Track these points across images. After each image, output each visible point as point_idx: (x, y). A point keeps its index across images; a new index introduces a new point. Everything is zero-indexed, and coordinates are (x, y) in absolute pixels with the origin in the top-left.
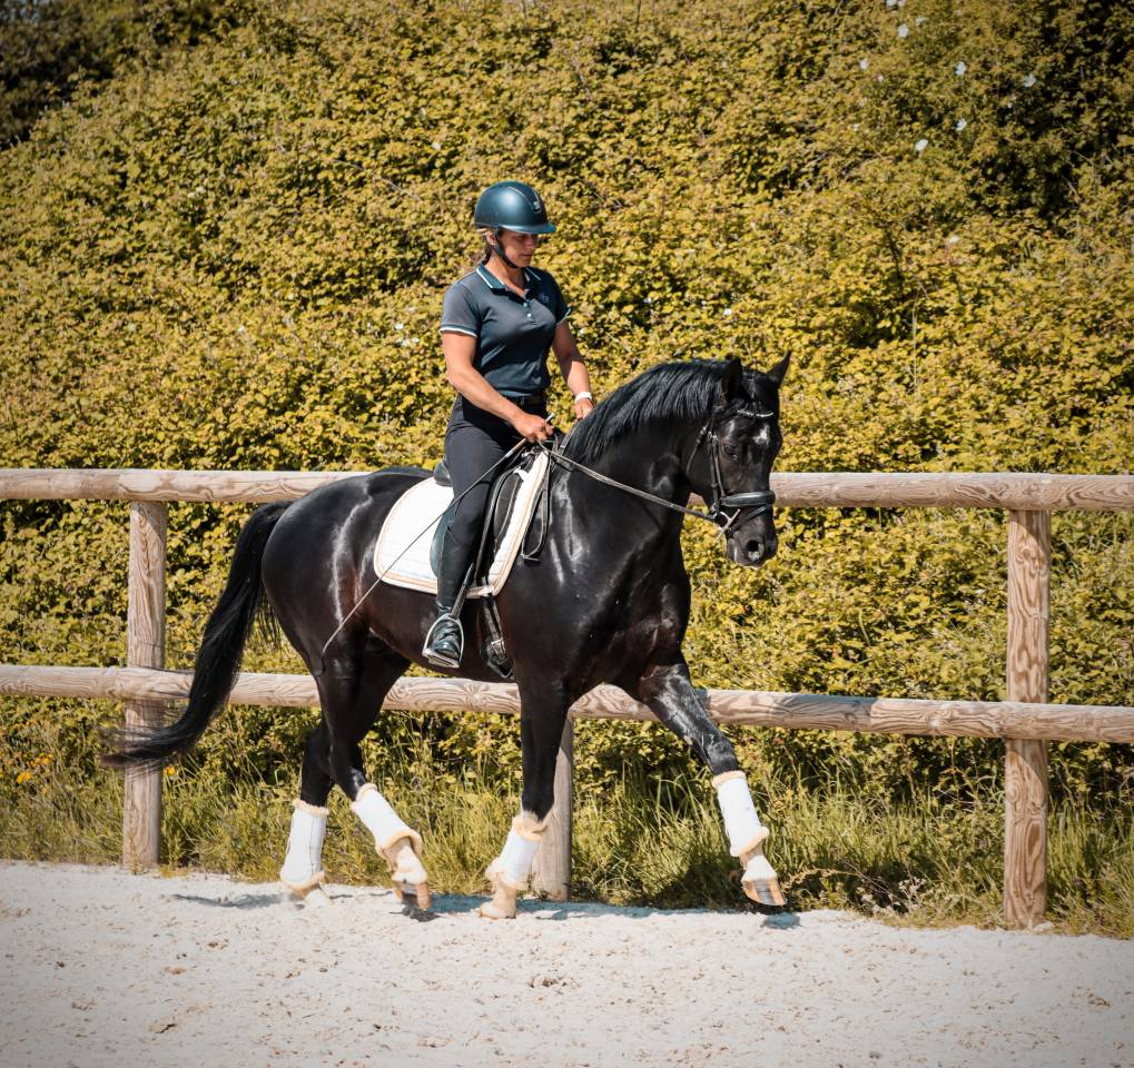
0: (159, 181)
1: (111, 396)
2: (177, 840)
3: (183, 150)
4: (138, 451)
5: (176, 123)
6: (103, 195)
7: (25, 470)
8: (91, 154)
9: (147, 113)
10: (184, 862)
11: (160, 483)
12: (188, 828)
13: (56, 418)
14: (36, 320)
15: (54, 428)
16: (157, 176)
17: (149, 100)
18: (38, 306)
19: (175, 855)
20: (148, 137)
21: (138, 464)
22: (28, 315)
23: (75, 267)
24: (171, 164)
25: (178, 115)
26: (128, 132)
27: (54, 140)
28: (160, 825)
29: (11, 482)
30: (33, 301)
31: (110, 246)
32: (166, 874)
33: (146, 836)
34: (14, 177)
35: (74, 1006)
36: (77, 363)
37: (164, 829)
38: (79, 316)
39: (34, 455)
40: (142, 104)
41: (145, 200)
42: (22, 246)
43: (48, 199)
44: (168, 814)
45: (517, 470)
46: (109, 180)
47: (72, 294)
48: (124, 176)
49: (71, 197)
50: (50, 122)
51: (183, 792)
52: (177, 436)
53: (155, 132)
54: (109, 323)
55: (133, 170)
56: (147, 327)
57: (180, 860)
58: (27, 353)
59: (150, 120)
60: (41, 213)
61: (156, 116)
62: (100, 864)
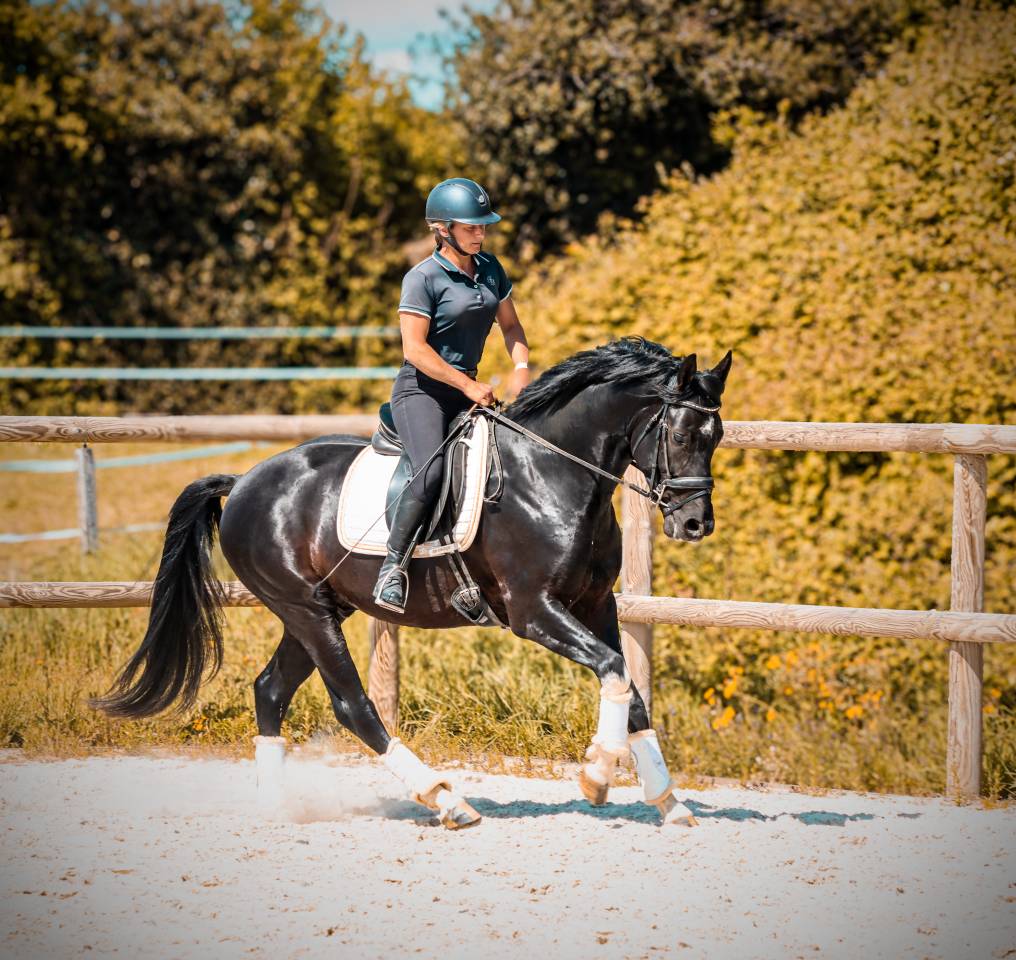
0: (971, 147)
1: (930, 354)
2: (996, 774)
3: (993, 119)
4: (955, 405)
5: (985, 92)
6: (918, 160)
7: (849, 425)
8: (906, 122)
9: (960, 82)
10: (1004, 795)
11: (982, 437)
12: (1008, 763)
13: (877, 372)
14: (856, 280)
15: (878, 382)
16: (967, 141)
17: (961, 70)
18: (857, 266)
19: (995, 789)
20: (960, 105)
21: (955, 419)
22: (847, 275)
23: (892, 229)
24: (981, 132)
25: (988, 84)
26: (942, 100)
27: (869, 109)
28: (981, 760)
29: (842, 435)
30: (853, 261)
31: (924, 210)
32: (988, 806)
33: (968, 770)
34: (832, 144)
35: (919, 931)
36: (896, 321)
37: (985, 763)
38: (896, 275)
39: (858, 408)
40: (954, 73)
41: (958, 166)
42: (841, 210)
43: (867, 165)
44: (989, 749)
46: (926, 147)
47: (889, 255)
48: (937, 143)
49: (887, 162)
50: (865, 91)
51: (1001, 729)
52: (992, 391)
53: (967, 101)
54: (925, 282)
55: (945, 135)
56: (960, 287)
57: (1000, 793)
58: (847, 311)
59: (962, 90)
60: (860, 179)
61: (967, 86)
62: (925, 795)
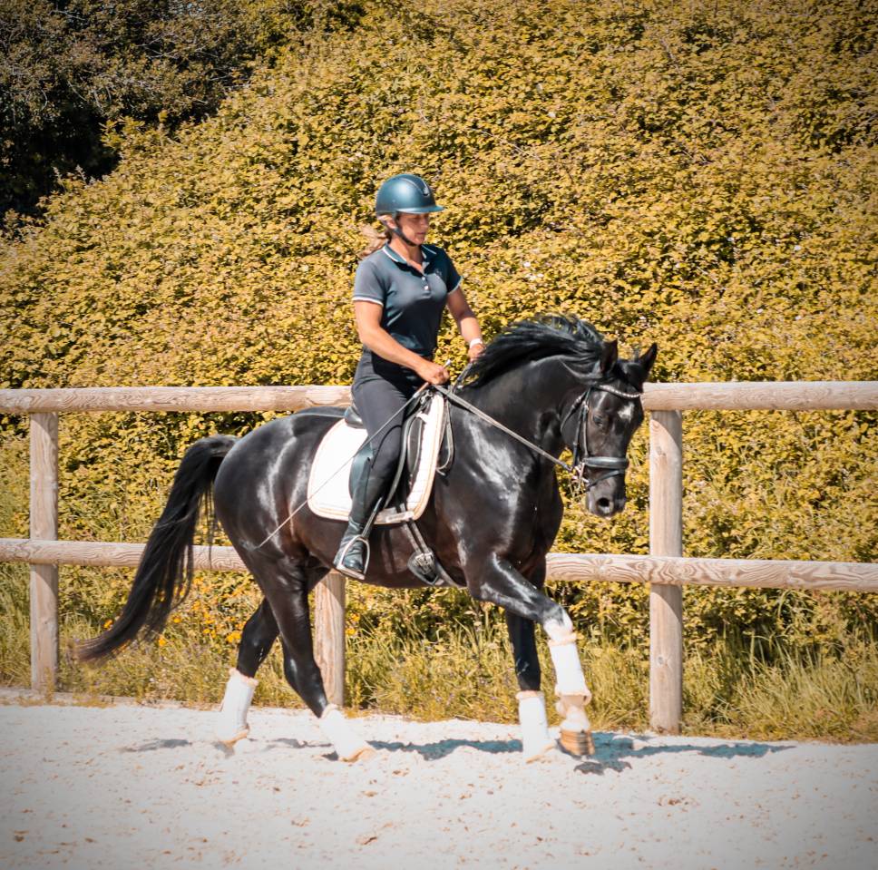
0: (324, 147)
1: (293, 326)
2: (358, 687)
3: (344, 121)
4: (316, 370)
5: (337, 100)
6: (278, 161)
7: (225, 388)
8: (268, 127)
9: (313, 92)
10: (364, 705)
11: (340, 397)
12: (367, 677)
13: (248, 344)
14: (227, 264)
15: (249, 352)
16: (322, 143)
17: (315, 81)
18: (229, 252)
19: (357, 700)
20: (314, 112)
21: (316, 381)
22: (221, 260)
23: (258, 220)
24: (334, 134)
25: (339, 93)
26: (299, 108)
27: (237, 116)
28: (344, 676)
29: (219, 398)
30: (225, 248)
31: (286, 202)
32: (350, 716)
33: (333, 685)
34: (205, 147)
35: (293, 823)
36: (263, 299)
37: (347, 679)
38: (263, 260)
39: (232, 374)
40: (308, 84)
41: (314, 163)
42: (214, 203)
43: (235, 164)
44: (350, 666)
45: (419, 414)
46: (284, 148)
47: (256, 242)
48: (295, 144)
49: (252, 163)
50: (234, 101)
51: (361, 649)
52: (347, 358)
53: (320, 108)
54: (288, 265)
55: (303, 139)
56: (317, 268)
57: (361, 704)
58: (221, 291)
59: (315, 98)
60: (229, 177)
61: (320, 94)
62: (296, 707)
